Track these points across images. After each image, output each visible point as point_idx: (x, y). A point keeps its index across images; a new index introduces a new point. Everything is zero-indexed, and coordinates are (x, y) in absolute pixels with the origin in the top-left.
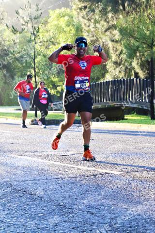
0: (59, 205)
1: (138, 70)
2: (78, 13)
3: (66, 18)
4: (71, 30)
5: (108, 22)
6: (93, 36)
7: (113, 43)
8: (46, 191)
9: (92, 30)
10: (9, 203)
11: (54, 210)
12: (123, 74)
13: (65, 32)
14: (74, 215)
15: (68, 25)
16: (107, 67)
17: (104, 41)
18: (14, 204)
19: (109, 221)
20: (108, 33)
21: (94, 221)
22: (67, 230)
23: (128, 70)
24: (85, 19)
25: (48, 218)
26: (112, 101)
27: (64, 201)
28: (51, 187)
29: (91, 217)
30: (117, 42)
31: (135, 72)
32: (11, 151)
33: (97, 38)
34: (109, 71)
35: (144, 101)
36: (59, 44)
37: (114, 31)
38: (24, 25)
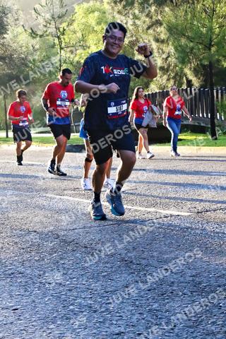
0: (123, 260)
1: (191, 77)
2: (113, 7)
3: (96, 14)
5: (151, 18)
7: (157, 44)
10: (61, 259)
11: (119, 267)
12: (172, 82)
13: (96, 31)
14: (145, 272)
15: (99, 23)
17: (145, 41)
18: (69, 261)
19: (191, 279)
20: (151, 31)
21: (172, 280)
23: (178, 77)
24: (122, 15)
25: (114, 277)
27: (129, 255)
28: (107, 237)
30: (163, 42)
31: (187, 79)
32: (45, 190)
33: (137, 39)
35: (201, 115)
36: (89, 48)
37: (159, 29)
38: (46, 26)
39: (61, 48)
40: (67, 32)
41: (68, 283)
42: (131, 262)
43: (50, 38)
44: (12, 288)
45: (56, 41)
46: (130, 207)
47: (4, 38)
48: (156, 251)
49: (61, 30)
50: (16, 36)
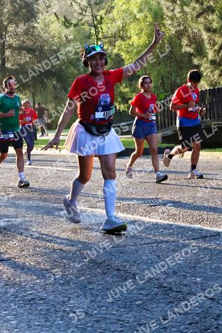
0: (161, 286)
4: (146, 17)
5: (202, 4)
6: (179, 25)
7: (209, 34)
8: (138, 264)
9: (178, 15)
10: (90, 283)
11: (156, 294)
13: (138, 20)
16: (202, 69)
17: (195, 31)
18: (98, 286)
20: (201, 19)
22: (182, 327)
25: (150, 307)
26: (210, 118)
27: (168, 280)
28: (144, 258)
29: (212, 306)
30: (215, 31)
33: (185, 27)
34: (205, 74)
36: (130, 38)
37: (211, 17)
38: (81, 14)
39: (98, 39)
40: (105, 20)
41: (95, 312)
42: (171, 289)
43: (86, 27)
44: (30, 317)
45: (93, 31)
46: (171, 223)
47: (34, 27)
48: (200, 277)
49: (99, 18)
50: (47, 25)
